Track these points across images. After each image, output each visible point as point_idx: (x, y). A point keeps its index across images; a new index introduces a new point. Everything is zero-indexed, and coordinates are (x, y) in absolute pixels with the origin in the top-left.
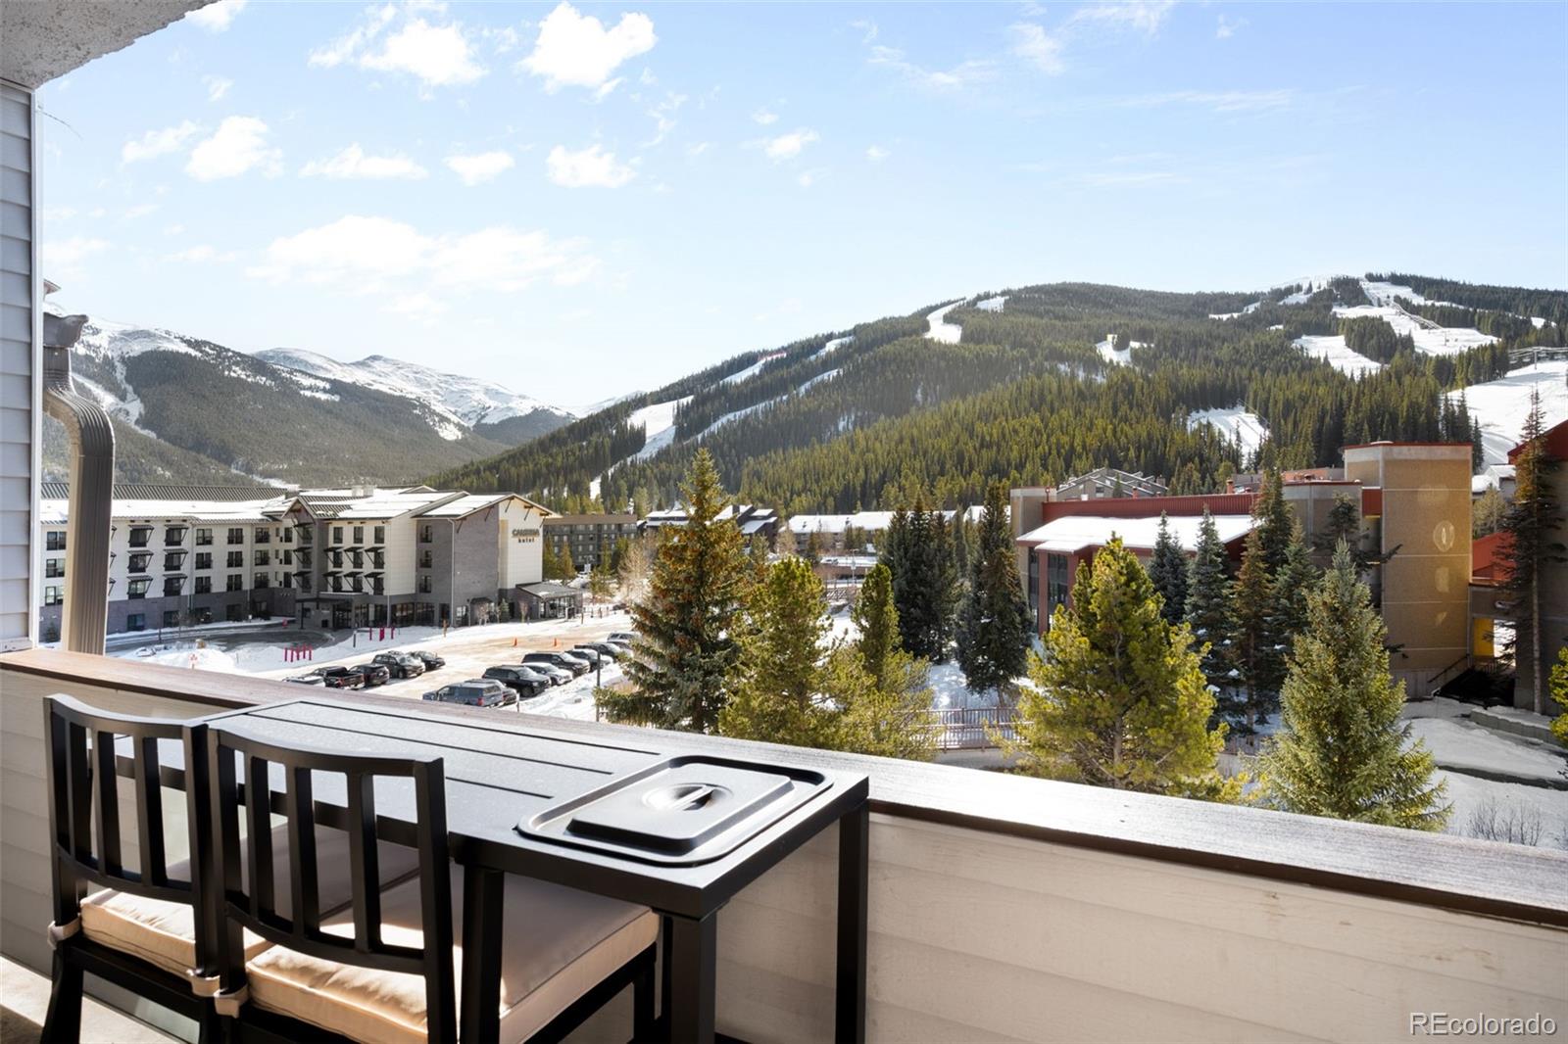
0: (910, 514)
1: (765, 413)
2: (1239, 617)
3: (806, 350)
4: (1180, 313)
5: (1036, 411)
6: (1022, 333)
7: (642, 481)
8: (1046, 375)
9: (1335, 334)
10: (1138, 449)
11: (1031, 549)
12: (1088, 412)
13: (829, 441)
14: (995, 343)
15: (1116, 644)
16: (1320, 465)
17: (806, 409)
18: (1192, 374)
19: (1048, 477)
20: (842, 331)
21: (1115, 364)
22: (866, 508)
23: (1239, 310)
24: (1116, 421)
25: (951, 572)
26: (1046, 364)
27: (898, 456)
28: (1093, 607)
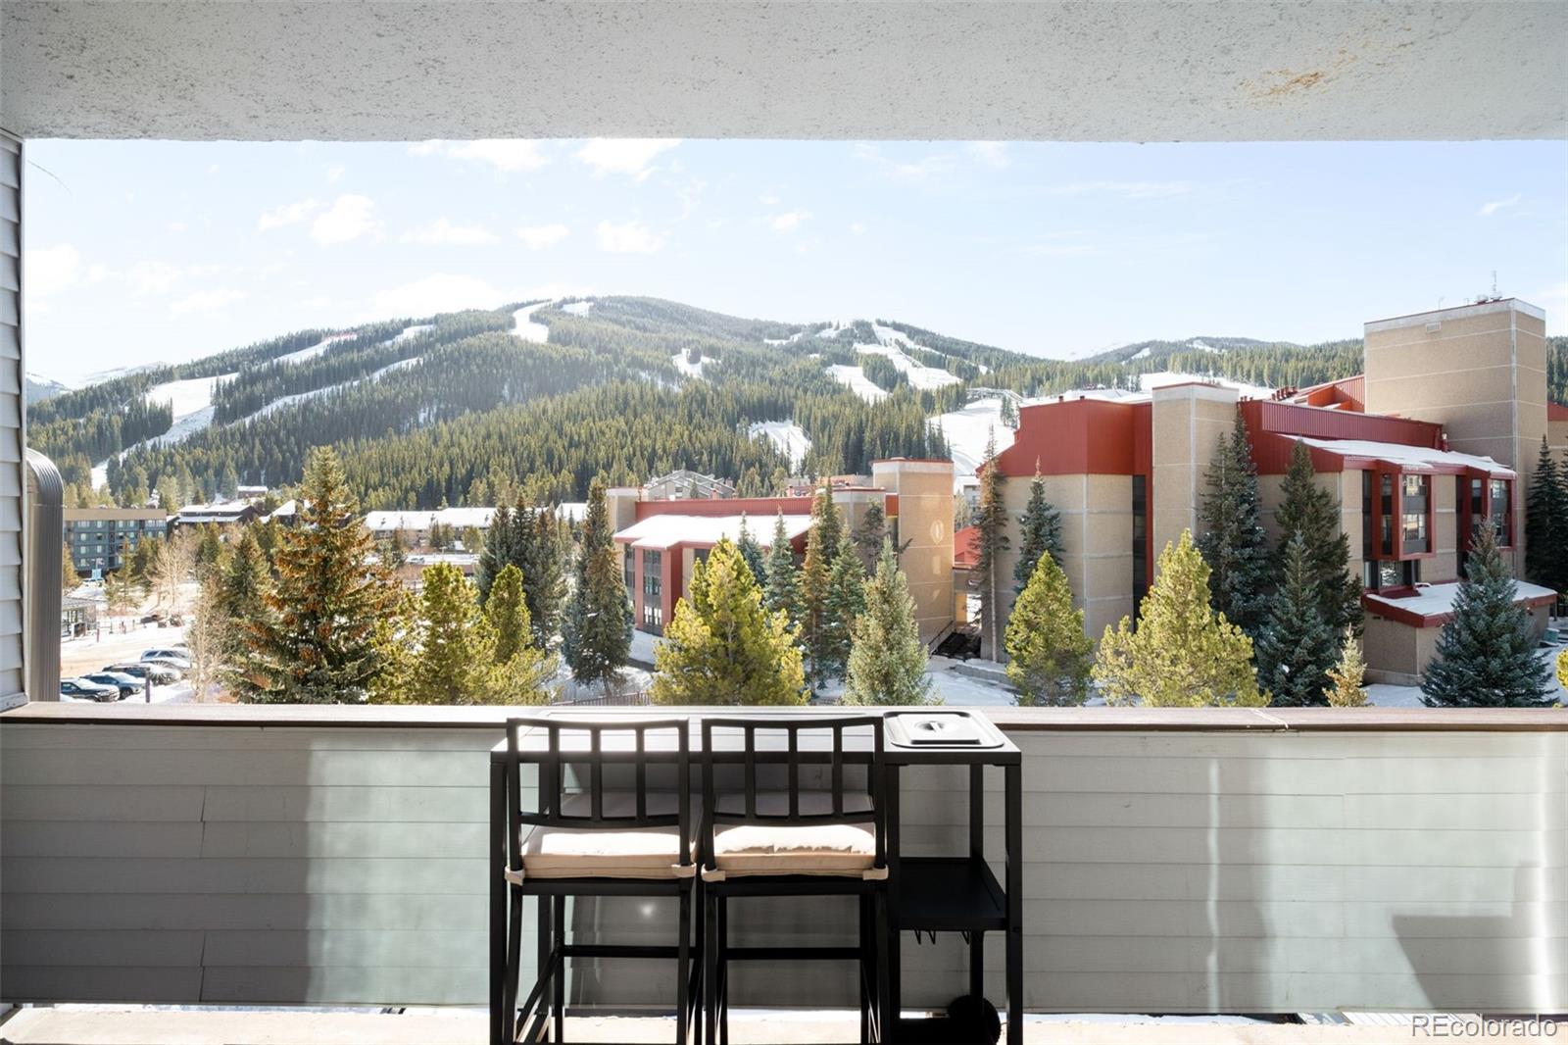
0: (512, 511)
1: (333, 398)
2: (805, 601)
3: (380, 334)
4: (742, 335)
5: (621, 414)
6: (607, 339)
7: (169, 469)
8: (629, 381)
9: (855, 365)
10: (710, 454)
11: (627, 546)
12: (668, 418)
13: (408, 432)
14: (581, 347)
15: (729, 630)
16: (848, 472)
17: (382, 398)
18: (753, 390)
19: (633, 476)
20: (421, 318)
21: (689, 375)
22: (452, 503)
23: (787, 338)
24: (691, 428)
25: (554, 568)
26: (630, 371)
27: (486, 451)
28: (710, 600)
